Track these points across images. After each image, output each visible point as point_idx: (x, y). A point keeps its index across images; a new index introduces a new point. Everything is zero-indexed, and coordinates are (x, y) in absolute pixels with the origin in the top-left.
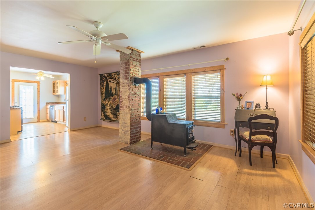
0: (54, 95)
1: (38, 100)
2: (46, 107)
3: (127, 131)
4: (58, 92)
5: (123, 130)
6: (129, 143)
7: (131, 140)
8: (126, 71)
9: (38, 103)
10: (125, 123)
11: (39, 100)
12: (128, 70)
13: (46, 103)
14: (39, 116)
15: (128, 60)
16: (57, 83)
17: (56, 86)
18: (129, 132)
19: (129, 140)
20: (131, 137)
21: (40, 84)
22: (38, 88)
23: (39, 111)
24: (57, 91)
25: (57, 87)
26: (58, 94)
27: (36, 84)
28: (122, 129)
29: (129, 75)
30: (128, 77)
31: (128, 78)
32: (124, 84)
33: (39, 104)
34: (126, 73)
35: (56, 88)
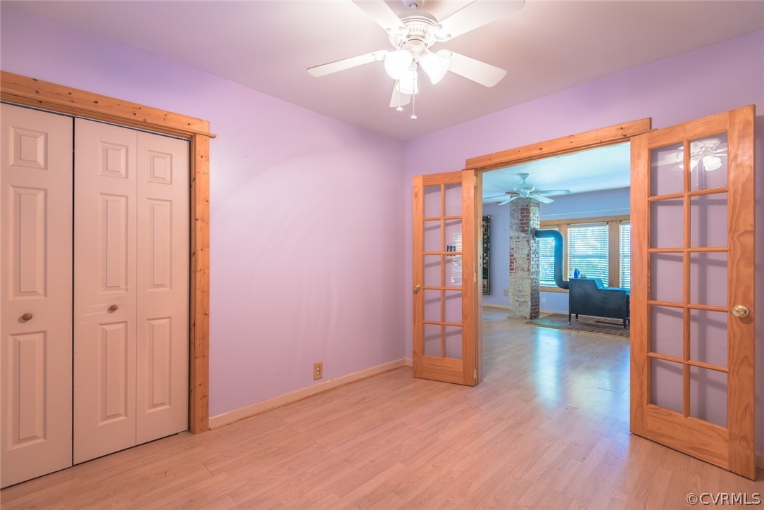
3: (525, 302)
5: (516, 301)
6: (528, 317)
7: (531, 314)
8: (521, 220)
10: (521, 292)
12: (527, 220)
15: (527, 206)
18: (529, 303)
19: (529, 314)
20: (531, 310)
28: (516, 299)
29: (528, 227)
30: (526, 228)
31: (527, 231)
32: (518, 238)
34: (521, 224)
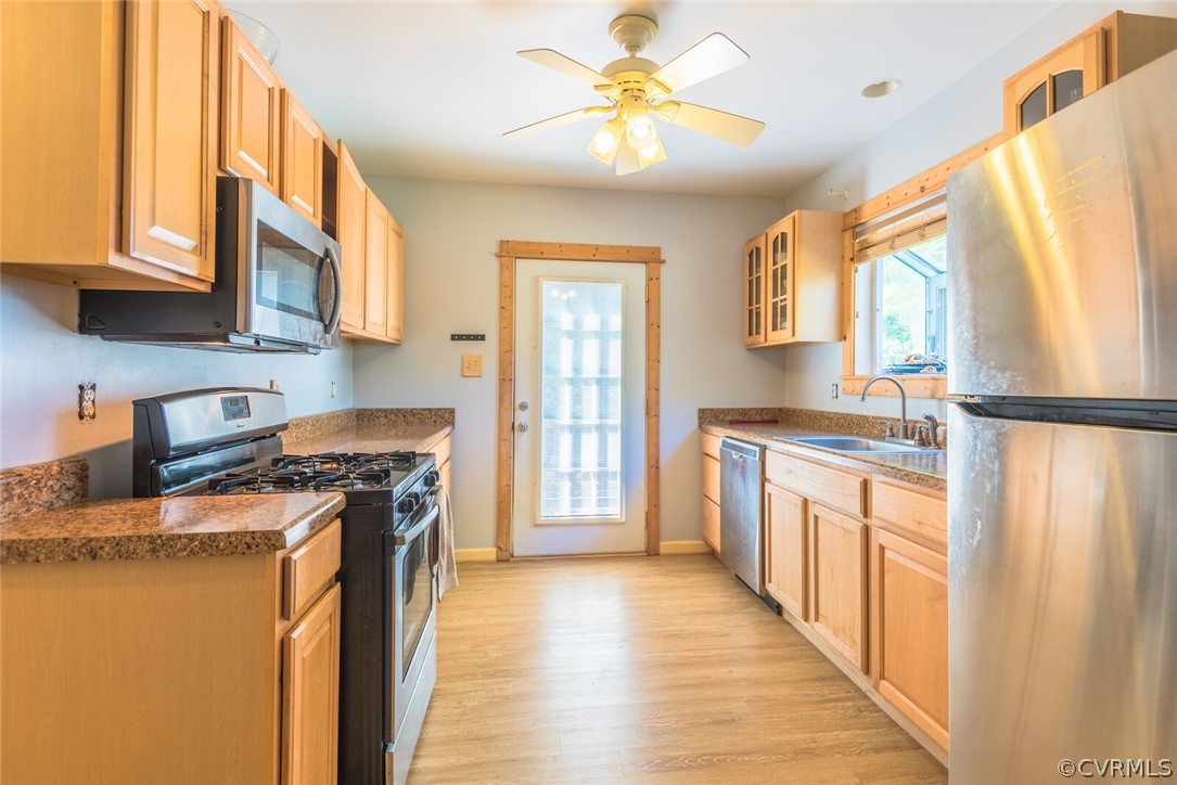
0: (754, 350)
1: (648, 389)
2: (701, 444)
4: (788, 324)
9: (652, 411)
11: (653, 388)
13: (702, 412)
14: (657, 506)
16: (781, 243)
17: (766, 272)
21: (664, 270)
22: (647, 302)
23: (657, 475)
24: (780, 314)
25: (780, 276)
26: (782, 337)
27: (638, 272)
33: (657, 416)
35: (767, 287)
